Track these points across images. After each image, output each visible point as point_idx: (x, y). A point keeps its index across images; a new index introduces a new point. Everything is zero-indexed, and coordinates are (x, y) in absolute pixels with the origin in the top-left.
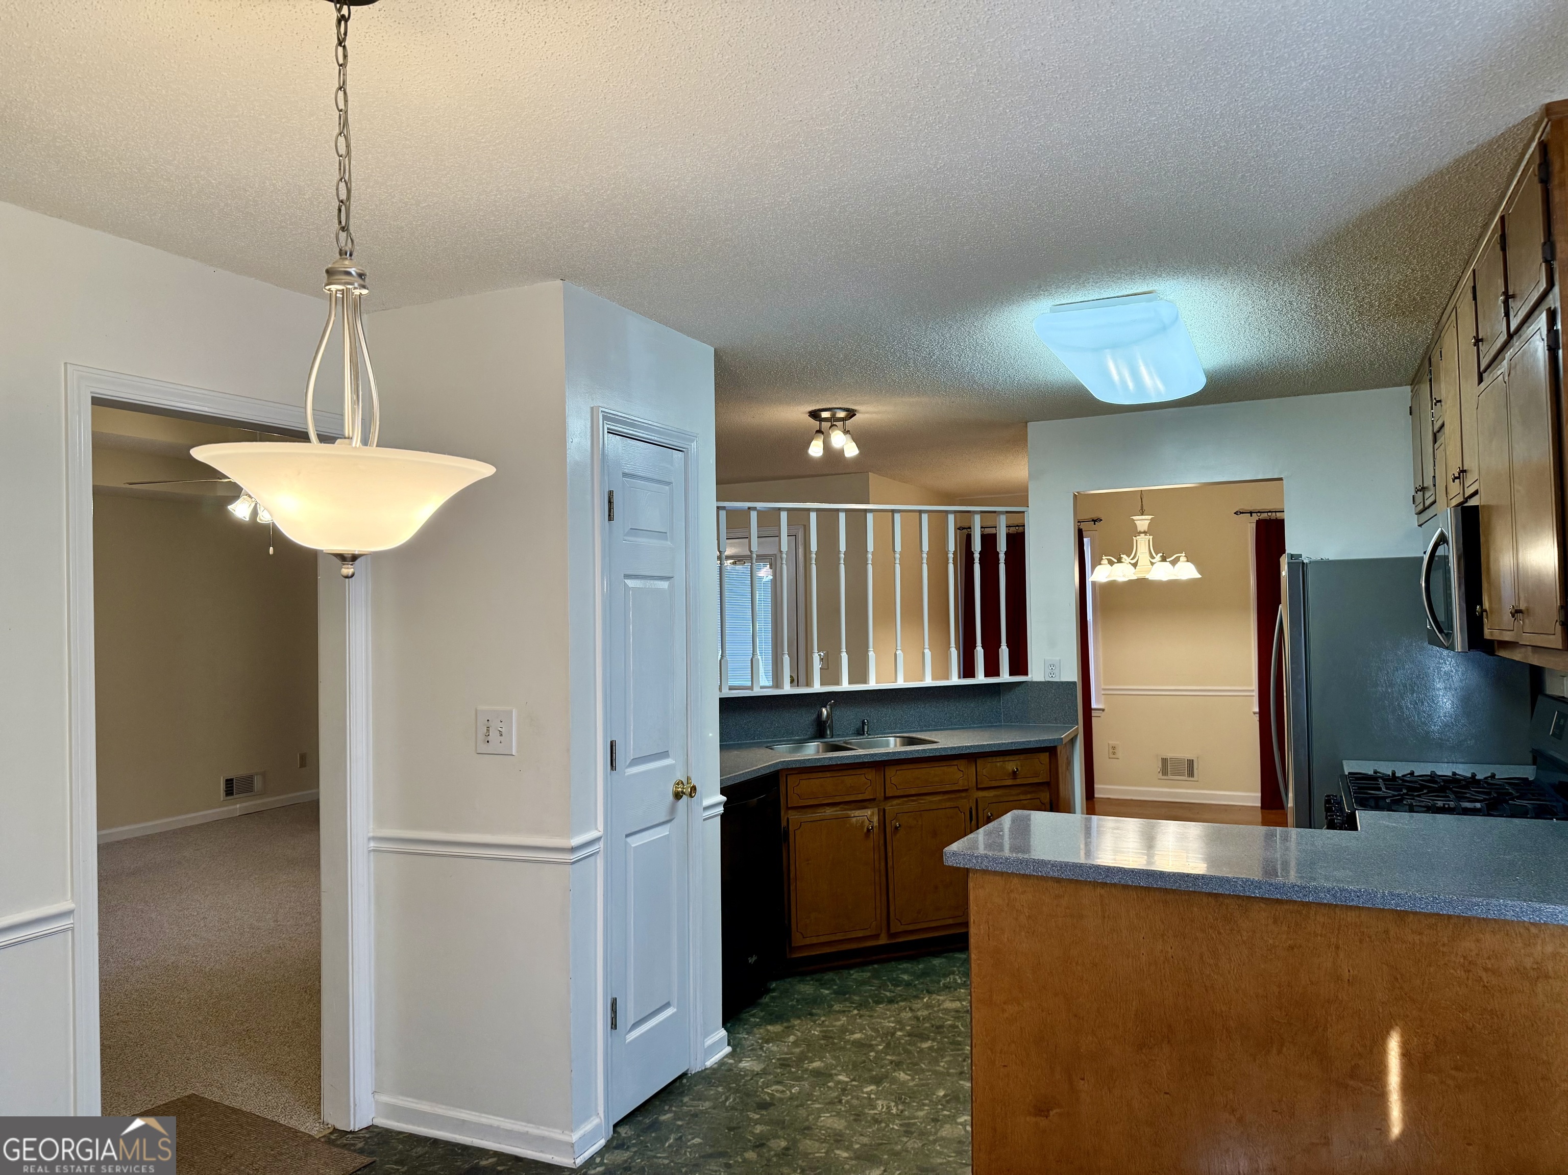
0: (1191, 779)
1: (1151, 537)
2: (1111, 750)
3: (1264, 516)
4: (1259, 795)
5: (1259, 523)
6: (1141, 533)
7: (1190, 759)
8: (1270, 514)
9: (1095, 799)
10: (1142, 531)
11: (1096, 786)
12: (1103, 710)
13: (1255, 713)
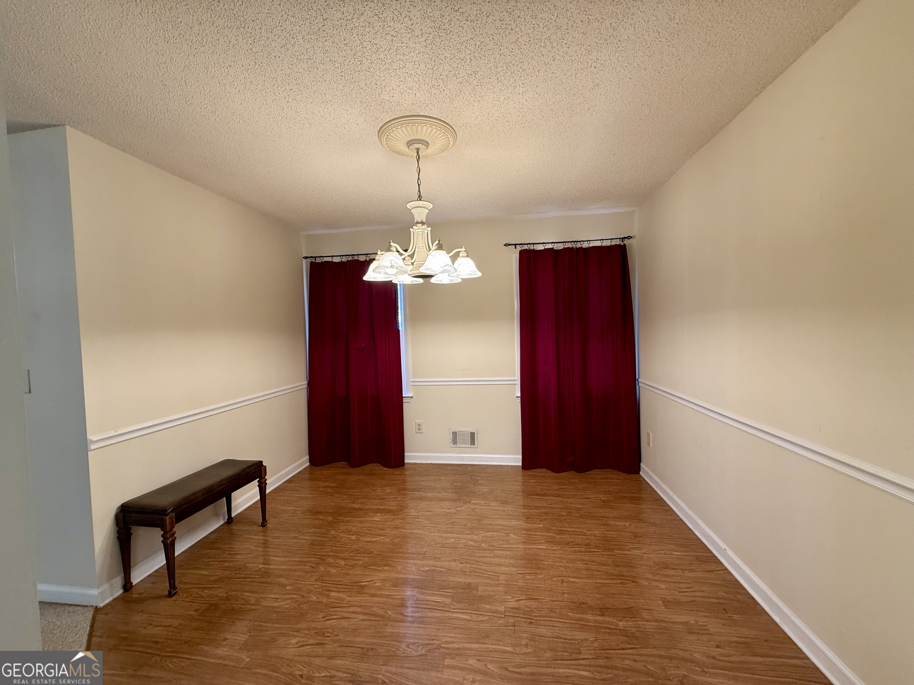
0: (473, 446)
1: (429, 229)
2: (417, 427)
3: (526, 247)
4: (521, 457)
5: (522, 252)
6: (418, 223)
7: (472, 432)
8: (529, 246)
9: (405, 466)
10: (419, 221)
11: (406, 454)
12: (412, 398)
13: (517, 397)
